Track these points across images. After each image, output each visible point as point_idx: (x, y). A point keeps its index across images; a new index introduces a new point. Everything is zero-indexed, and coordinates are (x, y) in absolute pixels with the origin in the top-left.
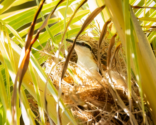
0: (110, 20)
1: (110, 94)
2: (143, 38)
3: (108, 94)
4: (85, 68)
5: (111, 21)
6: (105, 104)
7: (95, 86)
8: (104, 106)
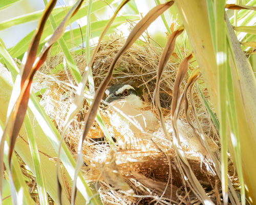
0: (182, 28)
1: (175, 168)
2: (243, 66)
3: (172, 167)
4: (131, 117)
5: (183, 30)
6: (165, 186)
7: (147, 151)
8: (164, 190)
